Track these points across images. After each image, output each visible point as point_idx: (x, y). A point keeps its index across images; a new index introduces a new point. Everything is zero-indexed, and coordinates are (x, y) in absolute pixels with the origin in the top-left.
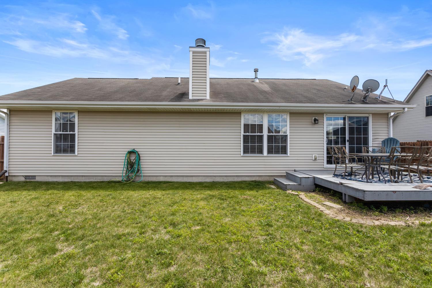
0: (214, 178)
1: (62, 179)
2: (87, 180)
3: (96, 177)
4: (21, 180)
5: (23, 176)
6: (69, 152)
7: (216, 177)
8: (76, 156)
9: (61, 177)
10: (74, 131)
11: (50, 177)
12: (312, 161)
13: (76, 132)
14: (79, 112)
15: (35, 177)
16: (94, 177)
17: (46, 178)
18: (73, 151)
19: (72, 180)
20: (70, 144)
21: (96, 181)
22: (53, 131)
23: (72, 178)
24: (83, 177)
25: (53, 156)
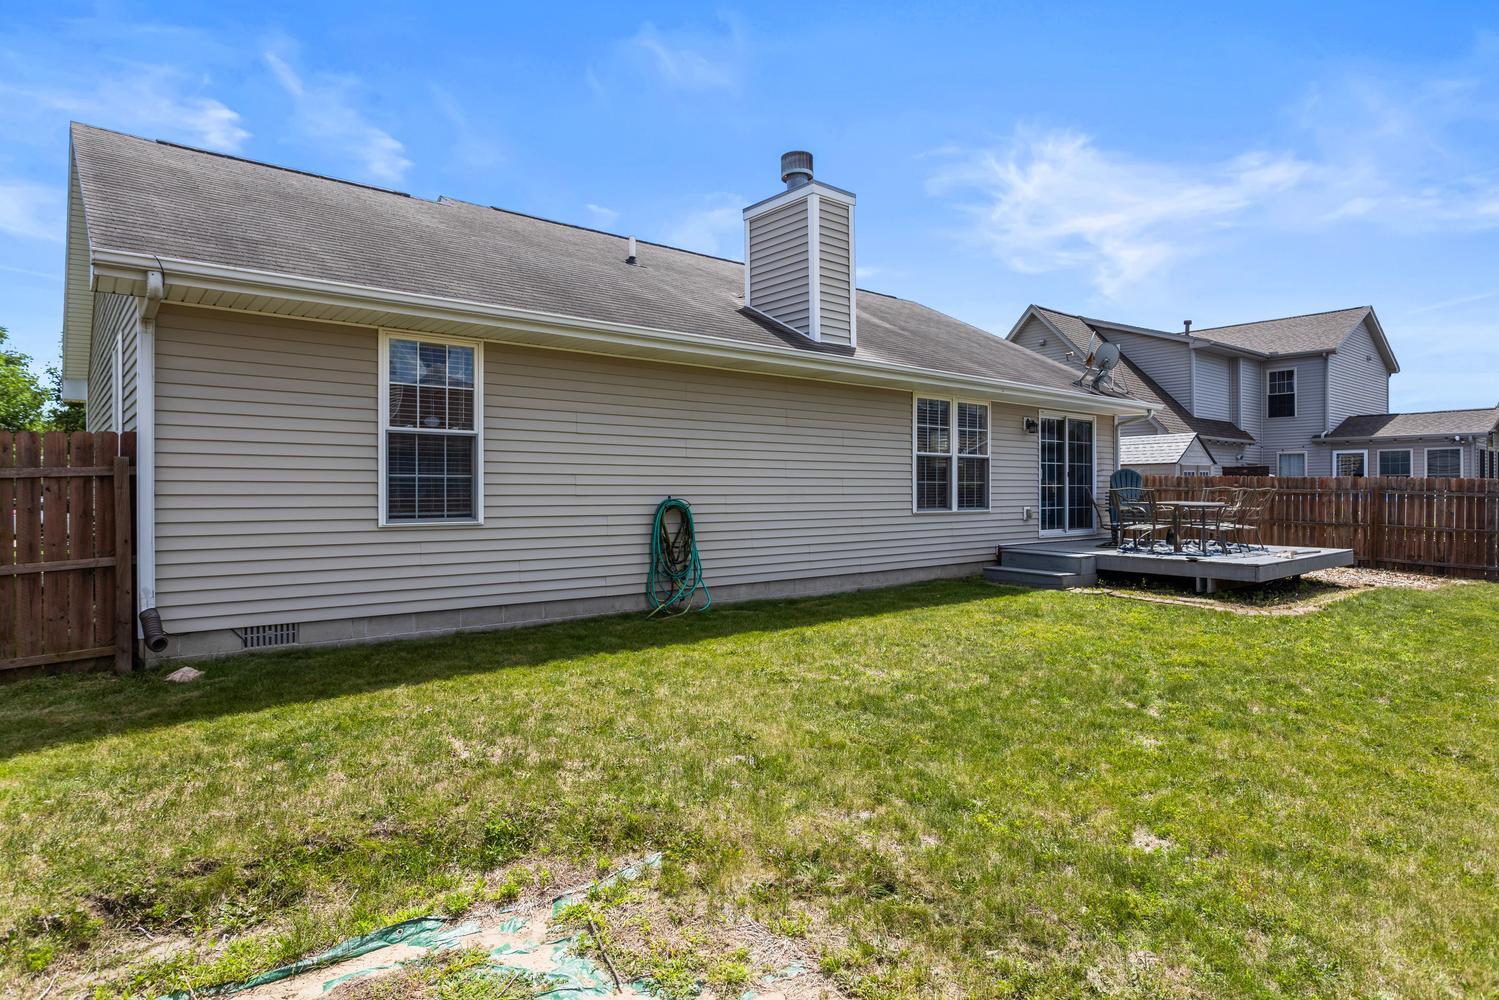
0: (860, 579)
1: (418, 627)
2: (519, 623)
3: (549, 607)
4: (223, 653)
5: (232, 630)
6: (446, 513)
7: (866, 577)
8: (478, 528)
9: (413, 618)
10: (470, 425)
11: (366, 622)
12: (1021, 523)
13: (479, 428)
14: (489, 348)
15: (291, 632)
16: (543, 607)
17: (350, 628)
18: (464, 506)
19: (461, 628)
20: (448, 480)
21: (548, 620)
22: (384, 424)
23: (461, 617)
24: (504, 609)
25: (385, 530)
